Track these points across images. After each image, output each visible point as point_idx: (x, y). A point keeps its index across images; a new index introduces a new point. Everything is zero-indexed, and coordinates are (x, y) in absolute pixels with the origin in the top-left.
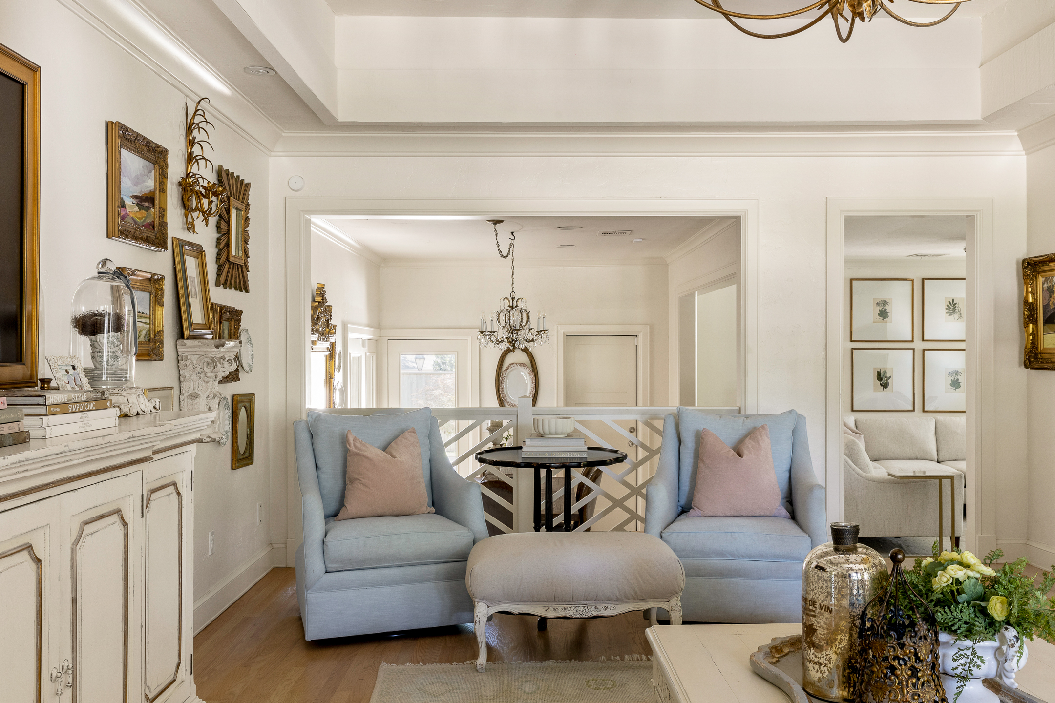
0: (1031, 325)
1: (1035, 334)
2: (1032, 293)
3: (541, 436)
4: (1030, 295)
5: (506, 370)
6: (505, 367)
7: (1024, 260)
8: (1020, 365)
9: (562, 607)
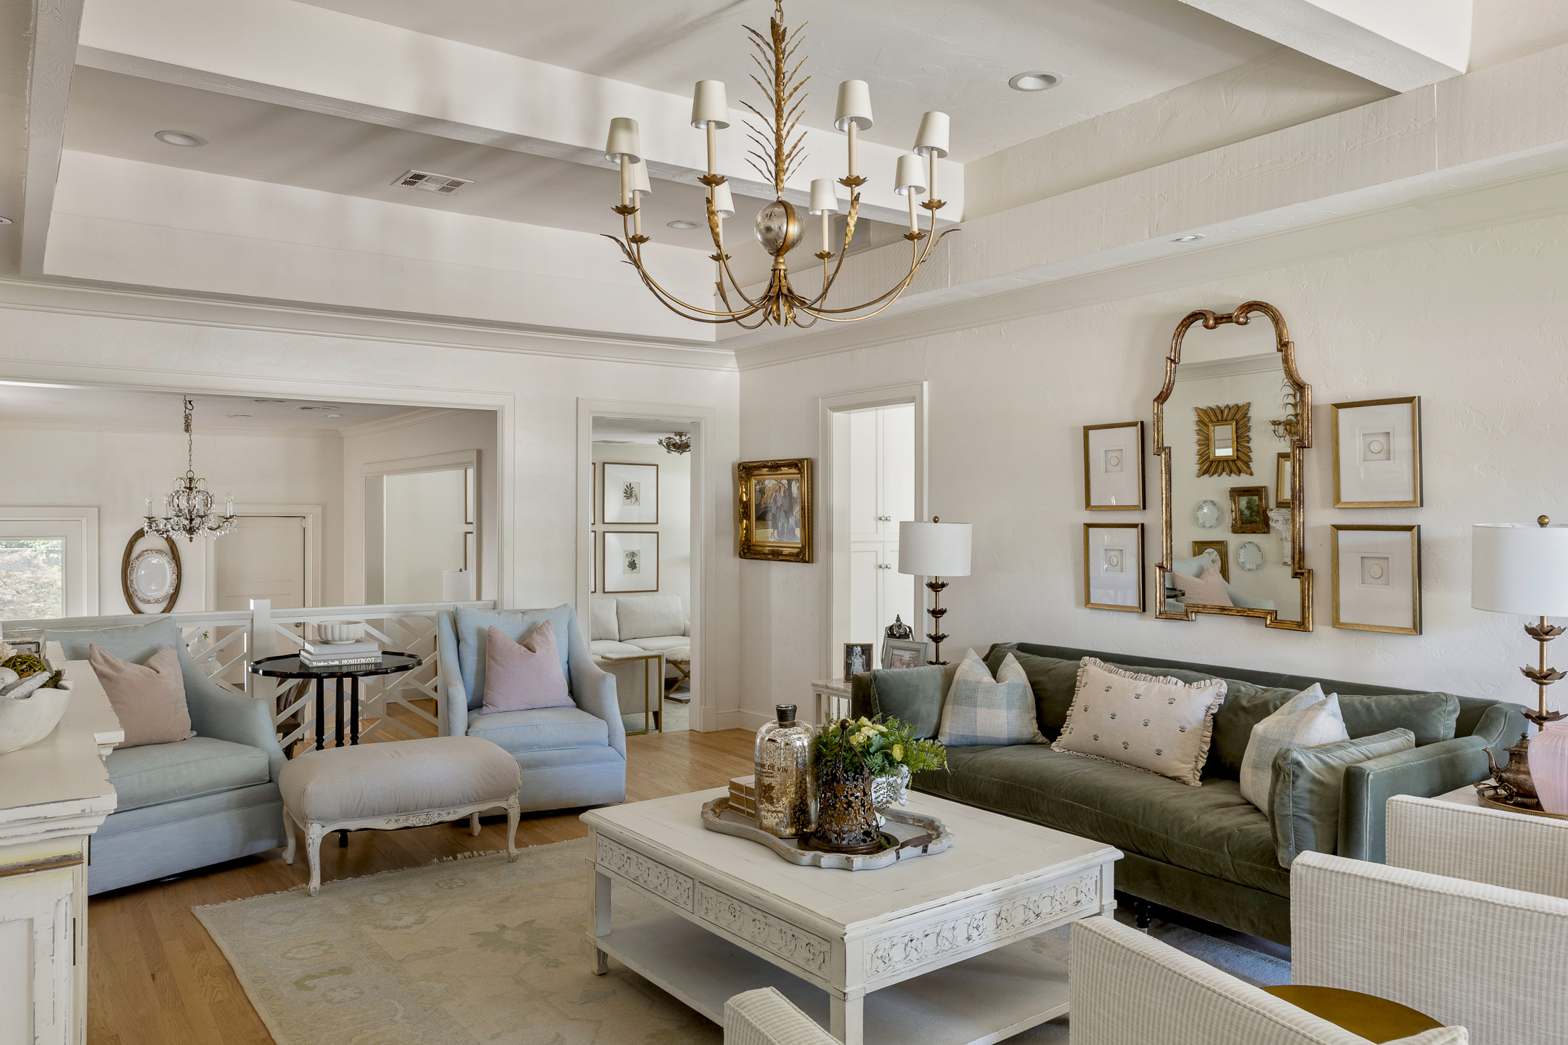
0: (745, 521)
1: (748, 529)
2: (746, 493)
3: (326, 642)
4: (744, 494)
5: (137, 558)
6: (135, 554)
7: (740, 464)
8: (735, 555)
9: (404, 818)
